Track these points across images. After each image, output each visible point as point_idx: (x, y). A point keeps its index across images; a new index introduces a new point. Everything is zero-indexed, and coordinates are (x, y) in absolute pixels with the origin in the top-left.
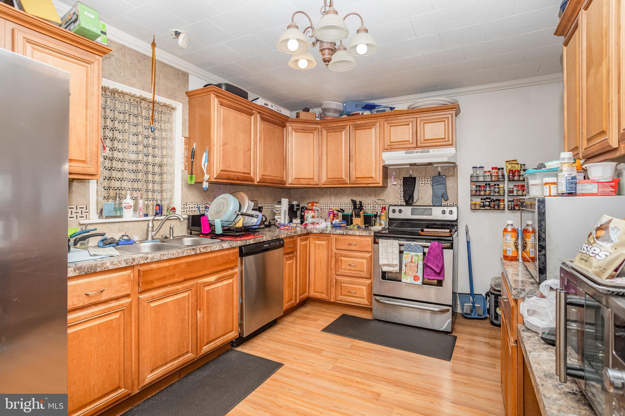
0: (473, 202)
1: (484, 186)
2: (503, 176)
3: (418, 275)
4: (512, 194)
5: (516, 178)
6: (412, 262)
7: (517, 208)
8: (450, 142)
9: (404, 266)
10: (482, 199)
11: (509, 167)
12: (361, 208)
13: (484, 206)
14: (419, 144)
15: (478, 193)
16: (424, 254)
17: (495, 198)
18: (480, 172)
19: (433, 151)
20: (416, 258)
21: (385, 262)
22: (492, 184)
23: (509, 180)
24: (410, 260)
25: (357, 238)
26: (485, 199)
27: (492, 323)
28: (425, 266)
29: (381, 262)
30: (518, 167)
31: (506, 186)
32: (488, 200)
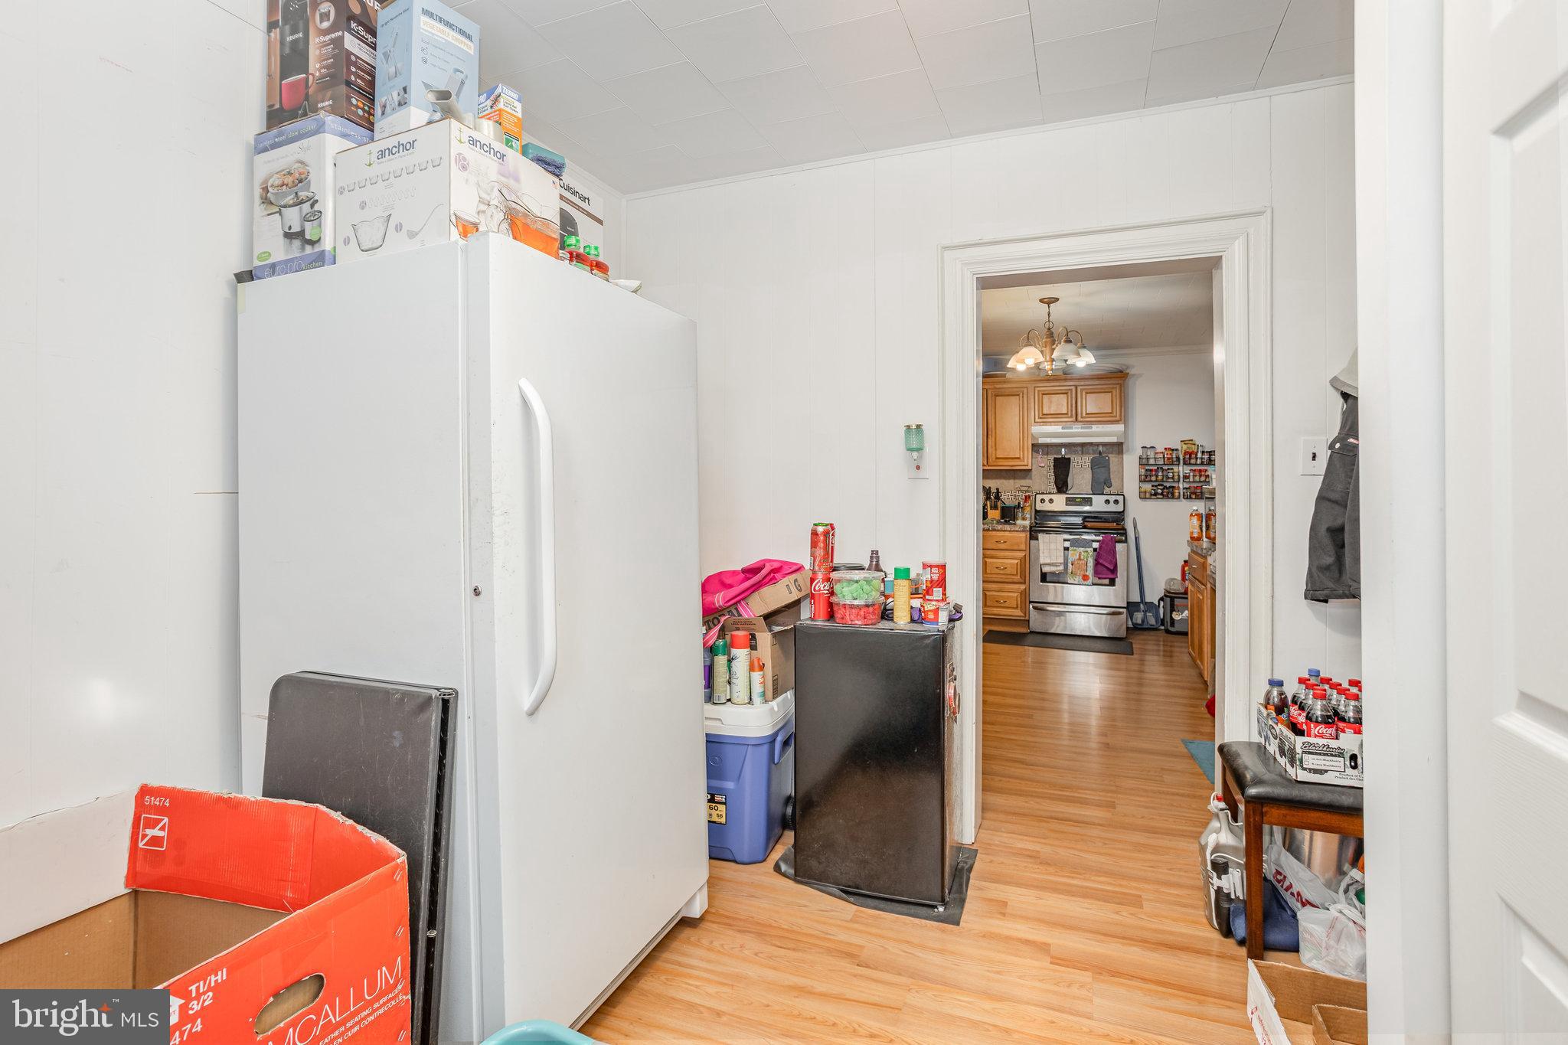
0: (1143, 490)
1: (1156, 471)
2: (1178, 458)
3: (1087, 574)
4: (1188, 480)
5: (1193, 461)
6: (1080, 559)
7: (1194, 497)
8: (1118, 418)
9: (1070, 565)
10: (1153, 486)
11: (1185, 447)
12: (997, 497)
13: (1156, 494)
14: (1079, 418)
15: (1148, 478)
16: (1095, 550)
17: (1168, 485)
18: (1151, 454)
19: (1095, 428)
20: (1085, 554)
21: (1048, 561)
22: (1165, 467)
23: (1185, 463)
24: (1078, 557)
25: (1007, 534)
26: (1156, 486)
27: (1167, 631)
28: (1097, 563)
29: (1042, 561)
30: (1194, 449)
31: (1182, 470)
32: (1162, 488)
